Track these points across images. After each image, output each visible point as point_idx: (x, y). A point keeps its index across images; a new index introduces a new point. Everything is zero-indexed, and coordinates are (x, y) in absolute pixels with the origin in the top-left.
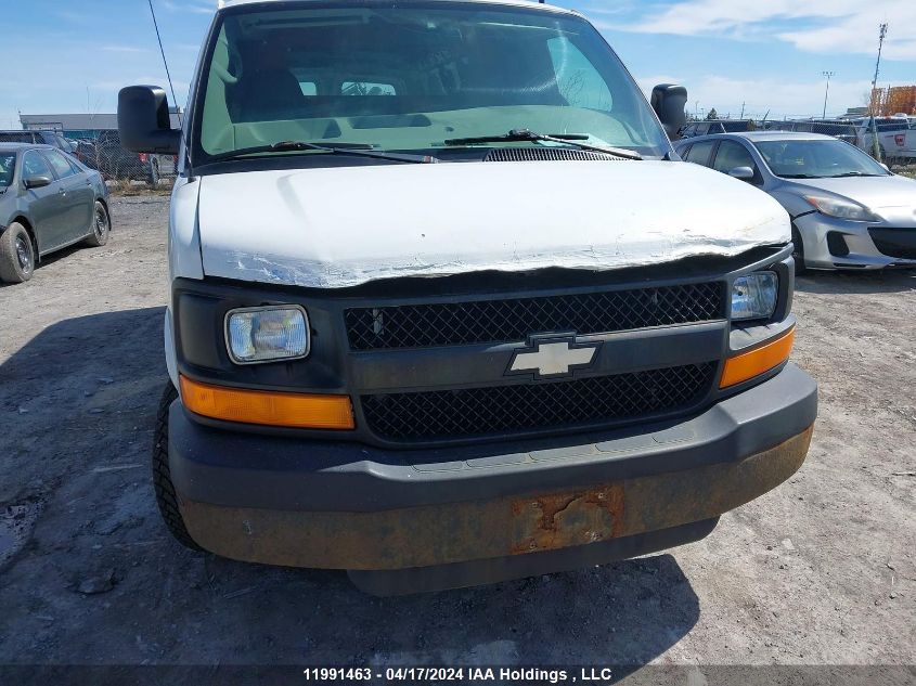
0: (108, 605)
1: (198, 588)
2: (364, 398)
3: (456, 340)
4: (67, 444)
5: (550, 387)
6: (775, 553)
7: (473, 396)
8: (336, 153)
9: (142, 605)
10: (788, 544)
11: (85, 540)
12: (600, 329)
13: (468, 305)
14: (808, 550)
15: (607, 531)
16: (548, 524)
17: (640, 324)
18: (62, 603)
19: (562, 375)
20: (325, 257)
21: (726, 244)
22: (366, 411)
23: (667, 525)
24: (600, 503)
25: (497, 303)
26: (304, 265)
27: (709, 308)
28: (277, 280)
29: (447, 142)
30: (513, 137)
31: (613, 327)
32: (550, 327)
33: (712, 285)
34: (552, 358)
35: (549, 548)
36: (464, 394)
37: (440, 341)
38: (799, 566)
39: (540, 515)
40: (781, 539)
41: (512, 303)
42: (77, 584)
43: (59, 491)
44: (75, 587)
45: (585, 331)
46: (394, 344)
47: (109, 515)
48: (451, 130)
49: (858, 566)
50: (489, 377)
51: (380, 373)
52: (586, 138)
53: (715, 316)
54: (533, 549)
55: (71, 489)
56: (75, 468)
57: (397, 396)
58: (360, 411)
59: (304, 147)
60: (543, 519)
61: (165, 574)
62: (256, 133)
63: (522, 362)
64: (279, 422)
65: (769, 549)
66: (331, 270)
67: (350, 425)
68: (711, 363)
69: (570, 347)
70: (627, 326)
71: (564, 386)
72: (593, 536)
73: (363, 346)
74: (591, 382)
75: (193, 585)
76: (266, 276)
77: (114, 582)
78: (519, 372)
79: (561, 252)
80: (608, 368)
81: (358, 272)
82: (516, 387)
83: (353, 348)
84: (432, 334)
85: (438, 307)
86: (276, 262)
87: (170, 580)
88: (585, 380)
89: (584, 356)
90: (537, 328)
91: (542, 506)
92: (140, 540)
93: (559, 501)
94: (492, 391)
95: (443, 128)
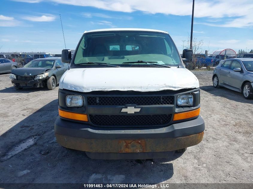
0: (45, 157)
1: (64, 156)
2: (90, 115)
3: (110, 104)
4: (49, 125)
5: (131, 116)
6: (200, 167)
7: (113, 116)
8: (99, 65)
9: (52, 158)
10: (205, 165)
11: (46, 144)
12: (142, 104)
13: (113, 97)
14: (209, 167)
15: (141, 150)
16: (127, 146)
17: (152, 104)
18: (37, 155)
19: (133, 114)
20: (85, 86)
21: (175, 88)
22: (90, 118)
23: (157, 151)
24: (139, 143)
25: (120, 97)
26: (80, 88)
27: (170, 102)
28: (75, 90)
29: (124, 63)
30: (139, 62)
31: (145, 104)
32: (131, 103)
33: (171, 97)
34: (131, 110)
35: (127, 152)
36: (111, 116)
37: (107, 104)
38: (205, 171)
39: (125, 144)
40: (203, 164)
41: (123, 97)
42: (41, 152)
43: (44, 134)
44: (40, 153)
45: (139, 105)
46: (100, 104)
47: (52, 140)
48: (128, 60)
49: (221, 172)
50: (116, 113)
51: (93, 110)
52: (157, 62)
53: (171, 104)
54: (124, 152)
55: (47, 134)
56: (49, 130)
57: (97, 115)
58: (89, 118)
59: (93, 63)
60: (126, 145)
61: (59, 152)
62: (87, 60)
63: (124, 110)
64: (74, 119)
65: (199, 165)
66: (85, 88)
67: (87, 121)
68: (170, 114)
69: (135, 108)
70: (149, 104)
71: (134, 116)
72: (138, 151)
73: (90, 104)
74: (140, 116)
75: (63, 155)
76: (73, 89)
77: (48, 153)
78: (123, 112)
79: (134, 87)
80: (144, 113)
81: (90, 89)
82: (123, 116)
83: (88, 105)
84: (105, 103)
85: (107, 97)
86: (75, 86)
87: (59, 154)
88: (139, 115)
89: (138, 110)
90: (128, 103)
91: (126, 142)
92: (56, 145)
93: (130, 141)
94: (118, 116)
95: (126, 60)
